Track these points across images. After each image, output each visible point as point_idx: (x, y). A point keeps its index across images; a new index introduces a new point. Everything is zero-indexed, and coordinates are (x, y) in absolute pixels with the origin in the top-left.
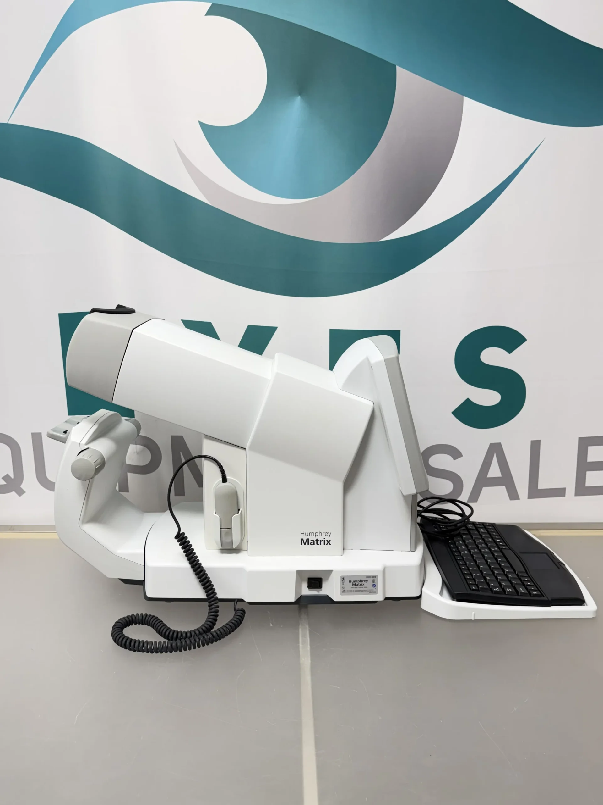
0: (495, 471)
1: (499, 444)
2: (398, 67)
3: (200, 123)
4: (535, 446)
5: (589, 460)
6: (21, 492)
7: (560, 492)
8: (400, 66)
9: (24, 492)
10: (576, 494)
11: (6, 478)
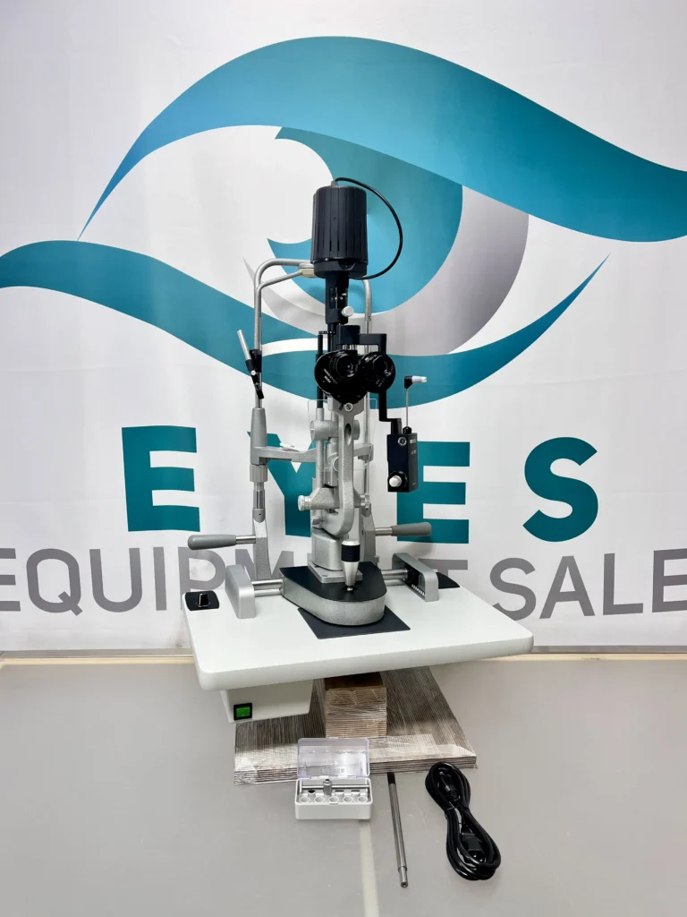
0: (568, 586)
1: (572, 558)
2: (463, 187)
3: (270, 241)
4: (609, 560)
5: (666, 573)
6: (77, 611)
7: (637, 608)
8: (467, 186)
9: (81, 611)
10: (654, 610)
11: (63, 596)
